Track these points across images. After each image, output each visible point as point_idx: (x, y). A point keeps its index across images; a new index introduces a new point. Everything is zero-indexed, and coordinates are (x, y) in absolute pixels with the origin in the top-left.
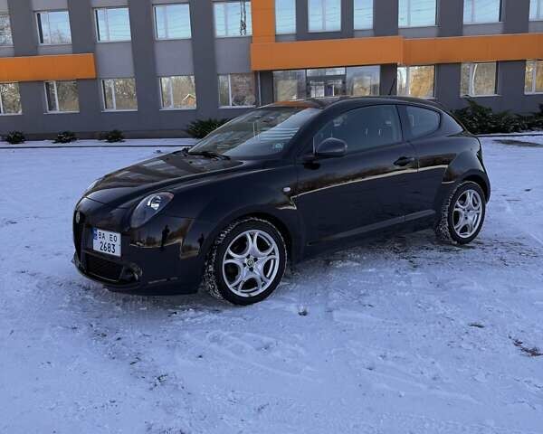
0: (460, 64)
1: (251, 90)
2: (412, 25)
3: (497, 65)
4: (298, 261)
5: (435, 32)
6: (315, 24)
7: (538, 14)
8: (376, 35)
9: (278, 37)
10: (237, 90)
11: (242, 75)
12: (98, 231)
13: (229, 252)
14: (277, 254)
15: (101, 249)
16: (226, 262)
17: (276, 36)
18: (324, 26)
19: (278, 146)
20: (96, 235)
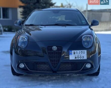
12: (73, 51)
15: (75, 58)
19: (83, 21)
20: (72, 53)
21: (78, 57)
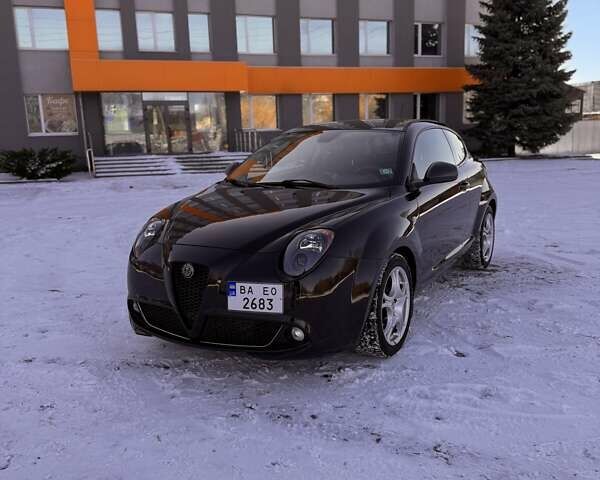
0: (301, 95)
1: (69, 114)
2: (252, 52)
3: (334, 98)
5: (274, 60)
6: (145, 42)
7: (366, 49)
8: (215, 59)
9: (103, 54)
10: (51, 114)
11: (56, 96)
12: (238, 285)
13: (384, 294)
14: (408, 292)
15: (244, 307)
16: (383, 306)
17: (100, 52)
18: (156, 46)
19: (386, 171)
20: (235, 290)
21: (261, 303)
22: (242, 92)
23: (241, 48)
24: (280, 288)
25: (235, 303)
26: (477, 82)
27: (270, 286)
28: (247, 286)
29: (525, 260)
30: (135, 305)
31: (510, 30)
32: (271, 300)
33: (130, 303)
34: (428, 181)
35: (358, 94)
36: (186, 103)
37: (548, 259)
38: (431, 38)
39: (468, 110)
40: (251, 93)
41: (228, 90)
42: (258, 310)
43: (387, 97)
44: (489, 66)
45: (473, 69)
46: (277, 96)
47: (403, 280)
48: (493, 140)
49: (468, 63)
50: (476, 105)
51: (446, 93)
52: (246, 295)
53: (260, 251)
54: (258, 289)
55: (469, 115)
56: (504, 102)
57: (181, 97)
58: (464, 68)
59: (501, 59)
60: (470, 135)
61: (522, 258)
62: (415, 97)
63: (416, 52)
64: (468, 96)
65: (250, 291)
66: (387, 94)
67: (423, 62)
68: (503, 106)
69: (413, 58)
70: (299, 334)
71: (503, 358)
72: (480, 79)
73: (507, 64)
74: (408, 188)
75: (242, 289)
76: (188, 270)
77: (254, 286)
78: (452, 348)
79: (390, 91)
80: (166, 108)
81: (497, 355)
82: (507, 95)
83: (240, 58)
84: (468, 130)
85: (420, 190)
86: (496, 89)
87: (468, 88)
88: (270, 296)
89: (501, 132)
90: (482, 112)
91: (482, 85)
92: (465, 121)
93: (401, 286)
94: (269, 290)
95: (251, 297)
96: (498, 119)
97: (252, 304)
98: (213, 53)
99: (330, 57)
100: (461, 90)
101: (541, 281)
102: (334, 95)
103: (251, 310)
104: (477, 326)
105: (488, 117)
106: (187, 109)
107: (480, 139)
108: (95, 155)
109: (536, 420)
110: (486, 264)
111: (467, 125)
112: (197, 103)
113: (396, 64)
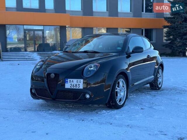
0: (93, 28)
2: (72, 10)
3: (107, 30)
4: (132, 92)
5: (82, 13)
7: (121, 10)
8: (56, 12)
9: (7, 9)
12: (69, 80)
13: (117, 87)
14: (126, 89)
15: (71, 87)
16: (116, 90)
17: (6, 8)
18: (31, 6)
19: (119, 48)
20: (68, 81)
21: (76, 86)
22: (67, 26)
23: (67, 8)
24: (82, 80)
25: (68, 86)
26: (169, 24)
27: (79, 80)
28: (72, 80)
29: (175, 88)
30: (33, 90)
31: (183, 2)
32: (79, 84)
33: (31, 90)
34: (133, 52)
35: (117, 28)
36: (43, 31)
37: (184, 88)
38: (149, 6)
39: (165, 36)
40: (71, 27)
41: (61, 25)
42: (75, 88)
43: (130, 30)
44: (174, 18)
45: (167, 19)
46: (82, 28)
47: (124, 84)
48: (176, 49)
49: (165, 16)
50: (168, 34)
51: (156, 29)
52: (71, 83)
53: (76, 70)
54: (75, 81)
55: (166, 38)
56: (180, 33)
57: (41, 28)
58: (163, 19)
59: (179, 15)
60: (166, 47)
61: (174, 87)
62: (142, 30)
63: (143, 11)
64: (165, 30)
65: (73, 81)
66: (130, 29)
67: (146, 15)
68: (181, 34)
69: (141, 14)
70: (88, 96)
71: (156, 110)
72: (171, 23)
73: (182, 17)
74: (127, 54)
75: (70, 81)
76: (53, 75)
77: (74, 80)
78: (140, 107)
79: (131, 27)
80: (34, 32)
81: (154, 109)
82: (182, 30)
83: (67, 12)
84: (166, 45)
85: (131, 55)
86: (177, 27)
87: (165, 27)
88: (79, 83)
89: (180, 46)
90: (171, 37)
91: (171, 26)
92: (164, 41)
93: (123, 86)
94: (79, 81)
95: (73, 84)
96: (179, 40)
97: (73, 86)
98: (55, 10)
99: (105, 12)
100: (163, 28)
101: (178, 93)
102: (107, 28)
103: (73, 88)
104: (150, 103)
105: (174, 39)
106: (43, 33)
107: (170, 49)
108: (2, 52)
109: (161, 121)
110: (159, 88)
111: (165, 43)
112: (47, 30)
113: (134, 16)
